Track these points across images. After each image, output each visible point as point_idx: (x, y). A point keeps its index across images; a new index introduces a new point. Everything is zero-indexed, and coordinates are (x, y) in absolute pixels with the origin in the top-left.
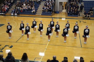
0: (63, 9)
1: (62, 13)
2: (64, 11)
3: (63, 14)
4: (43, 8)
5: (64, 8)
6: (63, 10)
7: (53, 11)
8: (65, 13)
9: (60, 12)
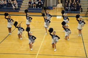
0: (58, 3)
1: (57, 8)
2: (60, 5)
3: (58, 10)
4: (30, 3)
5: (60, 1)
6: (58, 5)
7: (44, 6)
8: (62, 8)
9: (54, 7)
